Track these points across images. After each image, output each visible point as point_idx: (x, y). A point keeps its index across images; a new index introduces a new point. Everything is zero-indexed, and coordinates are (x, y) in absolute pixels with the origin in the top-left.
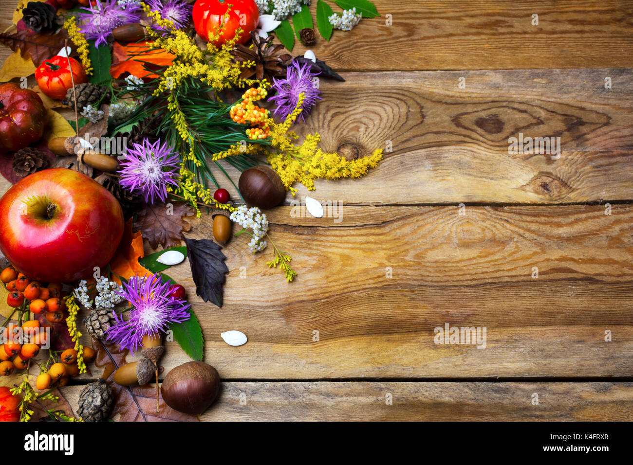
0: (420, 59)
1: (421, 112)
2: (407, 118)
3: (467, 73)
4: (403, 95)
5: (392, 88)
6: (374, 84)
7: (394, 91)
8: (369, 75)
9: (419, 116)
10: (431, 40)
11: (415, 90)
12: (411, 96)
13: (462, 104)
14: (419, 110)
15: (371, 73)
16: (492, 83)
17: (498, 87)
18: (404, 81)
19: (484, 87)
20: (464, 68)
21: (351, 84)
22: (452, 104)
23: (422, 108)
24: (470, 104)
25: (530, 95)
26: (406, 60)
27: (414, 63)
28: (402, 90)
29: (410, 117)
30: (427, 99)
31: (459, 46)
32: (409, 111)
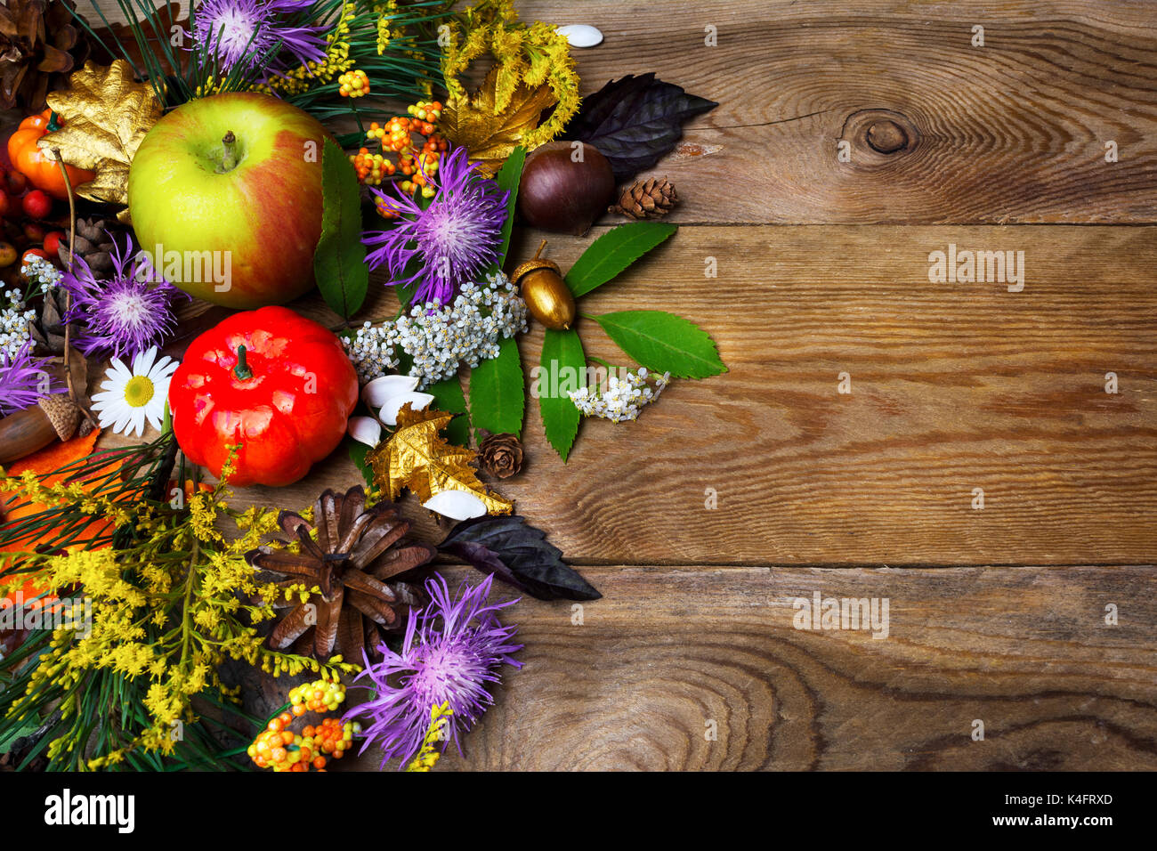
0: (830, 525)
1: (817, 726)
2: (770, 748)
3: (974, 577)
4: (768, 656)
5: (738, 630)
6: (682, 613)
7: (742, 640)
8: (671, 580)
9: (807, 742)
10: (874, 457)
11: (804, 639)
12: (790, 660)
13: (947, 697)
14: (810, 715)
15: (679, 574)
16: (1050, 616)
17: (1068, 635)
18: (774, 603)
19: (1023, 632)
20: (967, 558)
21: (615, 609)
22: (913, 697)
23: (820, 708)
24: (972, 698)
26: (788, 528)
27: (810, 540)
28: (766, 636)
29: (781, 744)
30: (840, 674)
31: (957, 479)
32: (780, 719)
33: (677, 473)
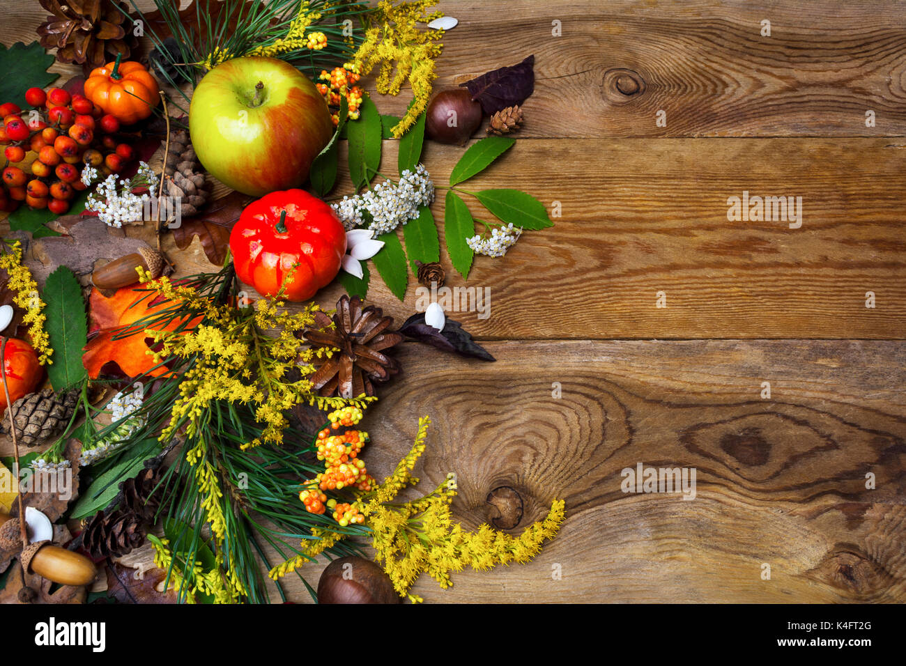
0: (622, 316)
1: (628, 422)
2: (604, 435)
3: (704, 345)
4: (596, 388)
5: (577, 375)
6: (544, 366)
7: (580, 380)
8: (536, 348)
9: (624, 430)
10: (641, 278)
11: (614, 379)
12: (609, 390)
13: (697, 405)
14: (624, 418)
15: (540, 344)
16: (746, 365)
17: (757, 375)
18: (596, 360)
19: (733, 374)
20: (699, 335)
21: (506, 366)
22: (678, 406)
23: (628, 414)
24: (710, 406)
25: (811, 391)
26: (599, 318)
27: (612, 325)
28: (593, 377)
29: (609, 432)
30: (637, 396)
31: (688, 291)
32: (607, 420)
33: (532, 287)
